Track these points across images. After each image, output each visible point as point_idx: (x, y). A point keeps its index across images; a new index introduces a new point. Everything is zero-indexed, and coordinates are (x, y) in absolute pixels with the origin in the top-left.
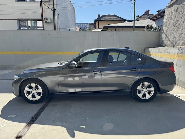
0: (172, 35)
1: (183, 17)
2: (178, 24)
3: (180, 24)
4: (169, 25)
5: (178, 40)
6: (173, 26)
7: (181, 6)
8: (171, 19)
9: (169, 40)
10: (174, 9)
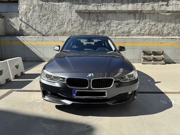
0: (39, 26)
1: (51, 14)
2: (46, 18)
3: (48, 18)
4: (32, 16)
5: (48, 31)
6: (38, 18)
7: (47, 3)
8: (34, 11)
9: (35, 30)
10: (37, 3)
